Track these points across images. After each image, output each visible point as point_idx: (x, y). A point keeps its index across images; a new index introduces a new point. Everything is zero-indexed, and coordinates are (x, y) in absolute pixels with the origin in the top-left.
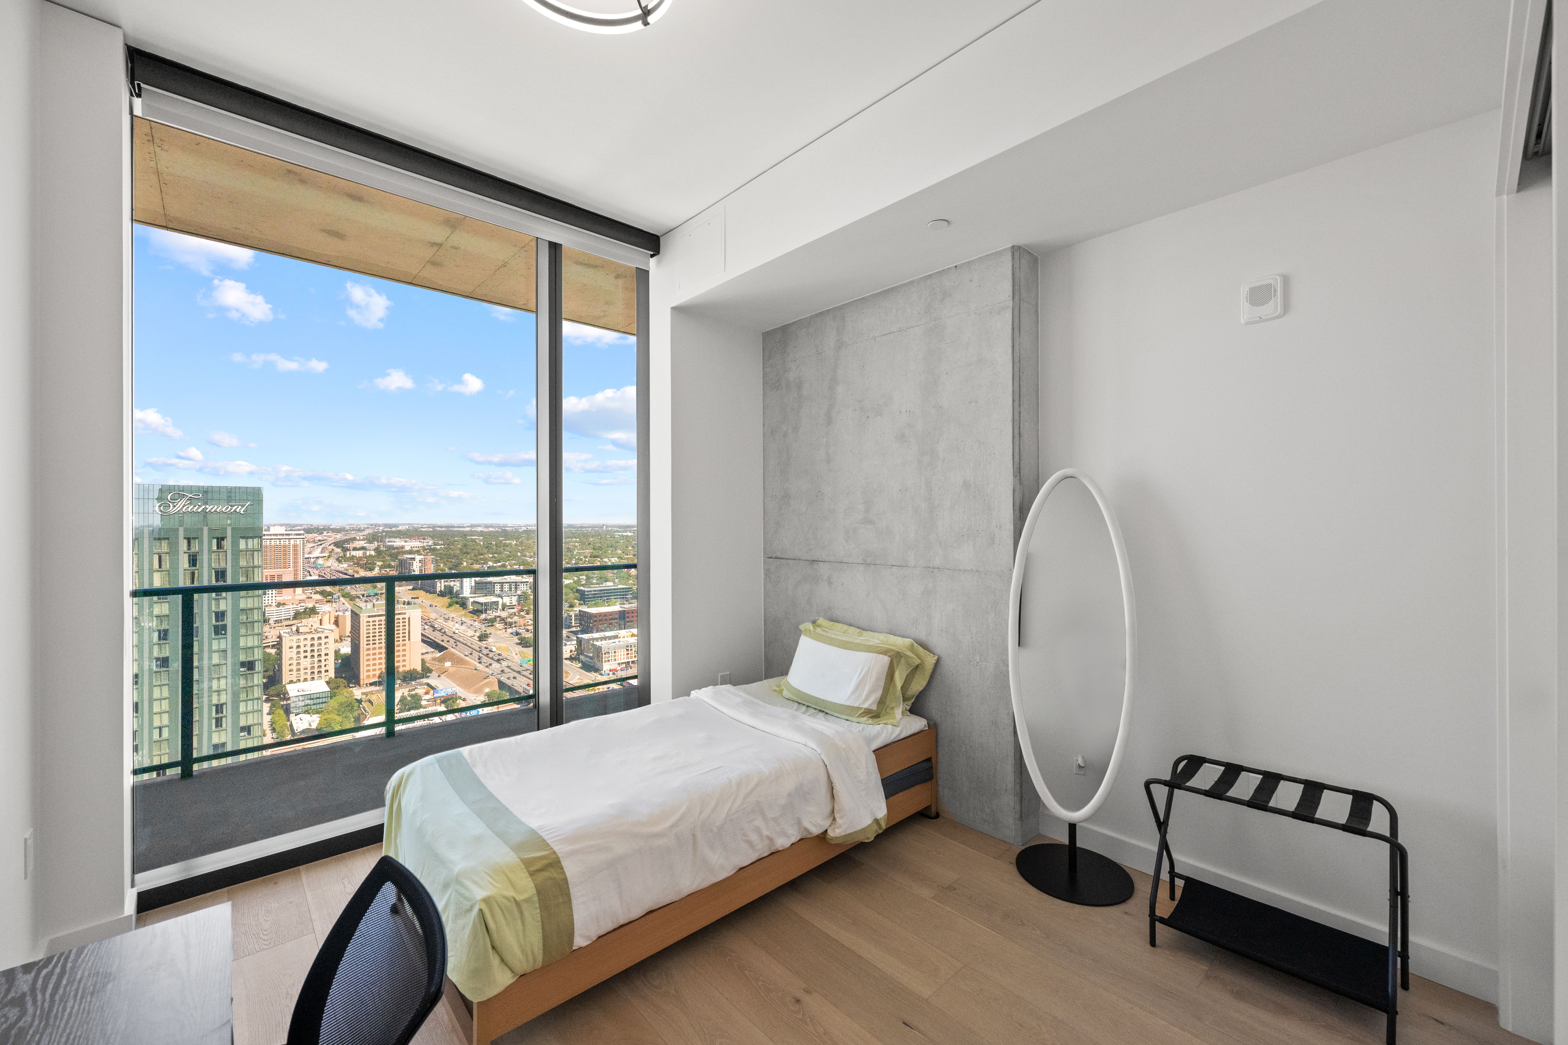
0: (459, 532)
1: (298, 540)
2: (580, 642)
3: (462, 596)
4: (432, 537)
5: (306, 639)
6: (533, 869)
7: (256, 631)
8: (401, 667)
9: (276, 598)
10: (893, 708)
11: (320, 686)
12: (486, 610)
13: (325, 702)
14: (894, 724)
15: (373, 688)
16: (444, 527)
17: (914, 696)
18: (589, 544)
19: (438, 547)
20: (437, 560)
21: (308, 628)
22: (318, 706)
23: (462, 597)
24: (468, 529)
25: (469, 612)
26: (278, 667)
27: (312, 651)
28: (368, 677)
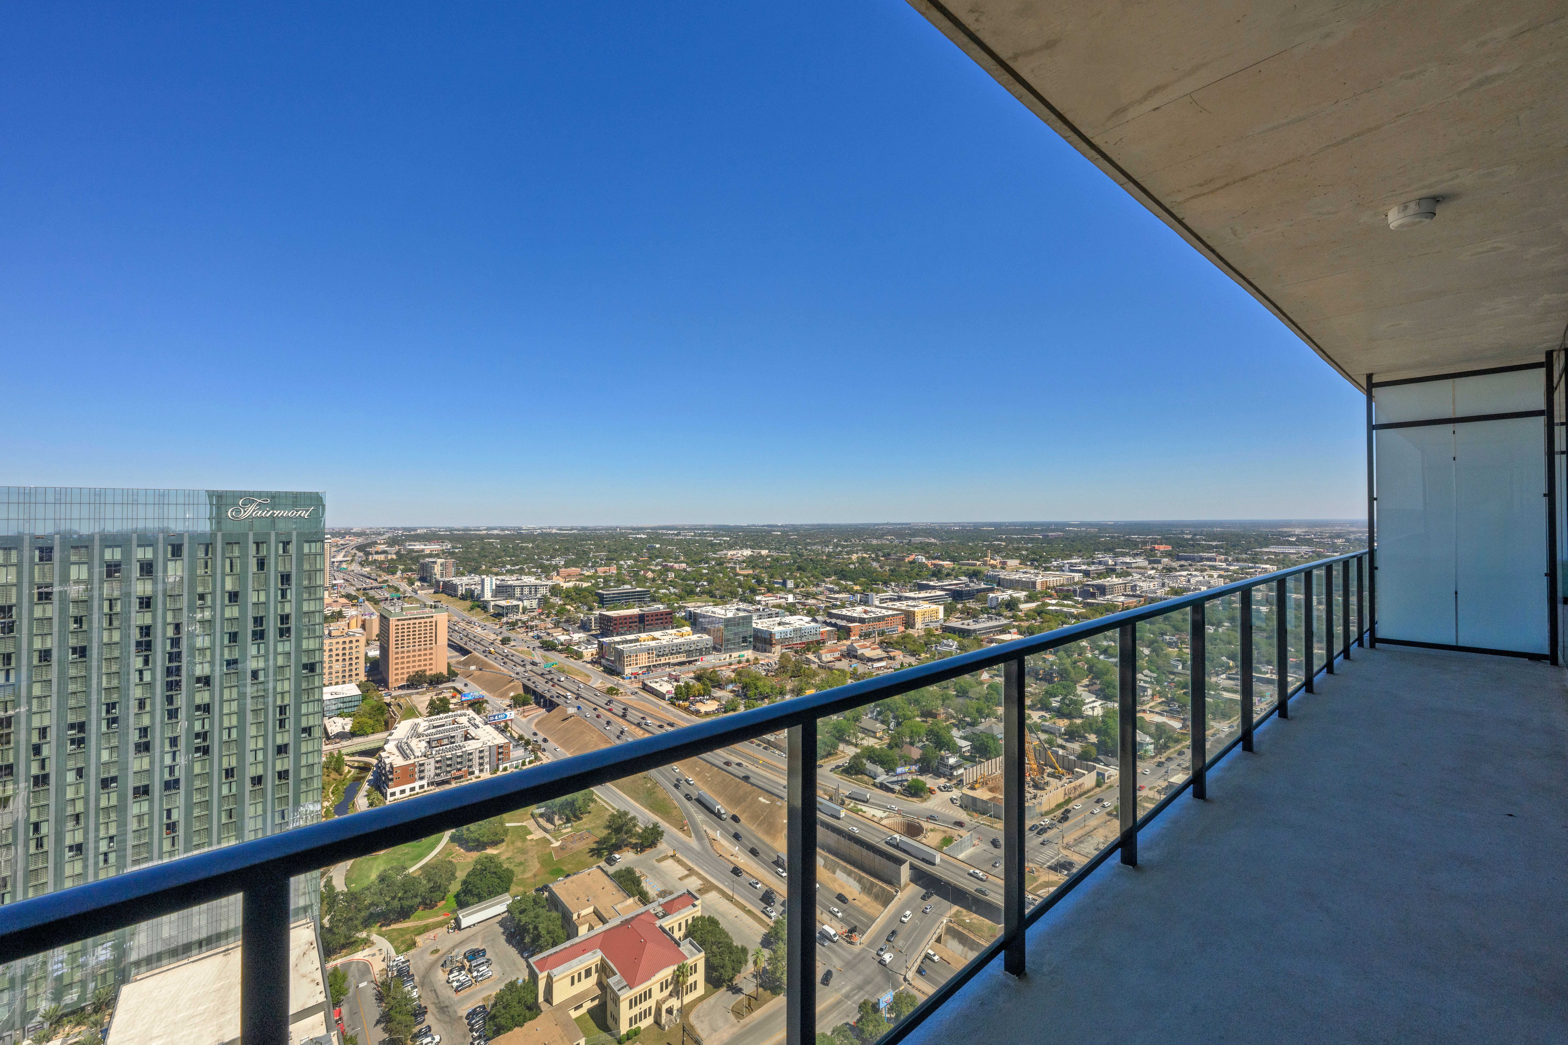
0: (476, 535)
2: (601, 645)
3: (483, 599)
4: (451, 541)
5: (338, 643)
7: (317, 634)
8: (428, 670)
11: (351, 690)
12: (507, 614)
13: (357, 706)
15: (400, 692)
16: (461, 530)
18: (604, 547)
19: (457, 551)
20: (456, 564)
21: (338, 632)
22: (350, 710)
24: (484, 532)
25: (490, 616)
27: (344, 654)
28: (397, 680)
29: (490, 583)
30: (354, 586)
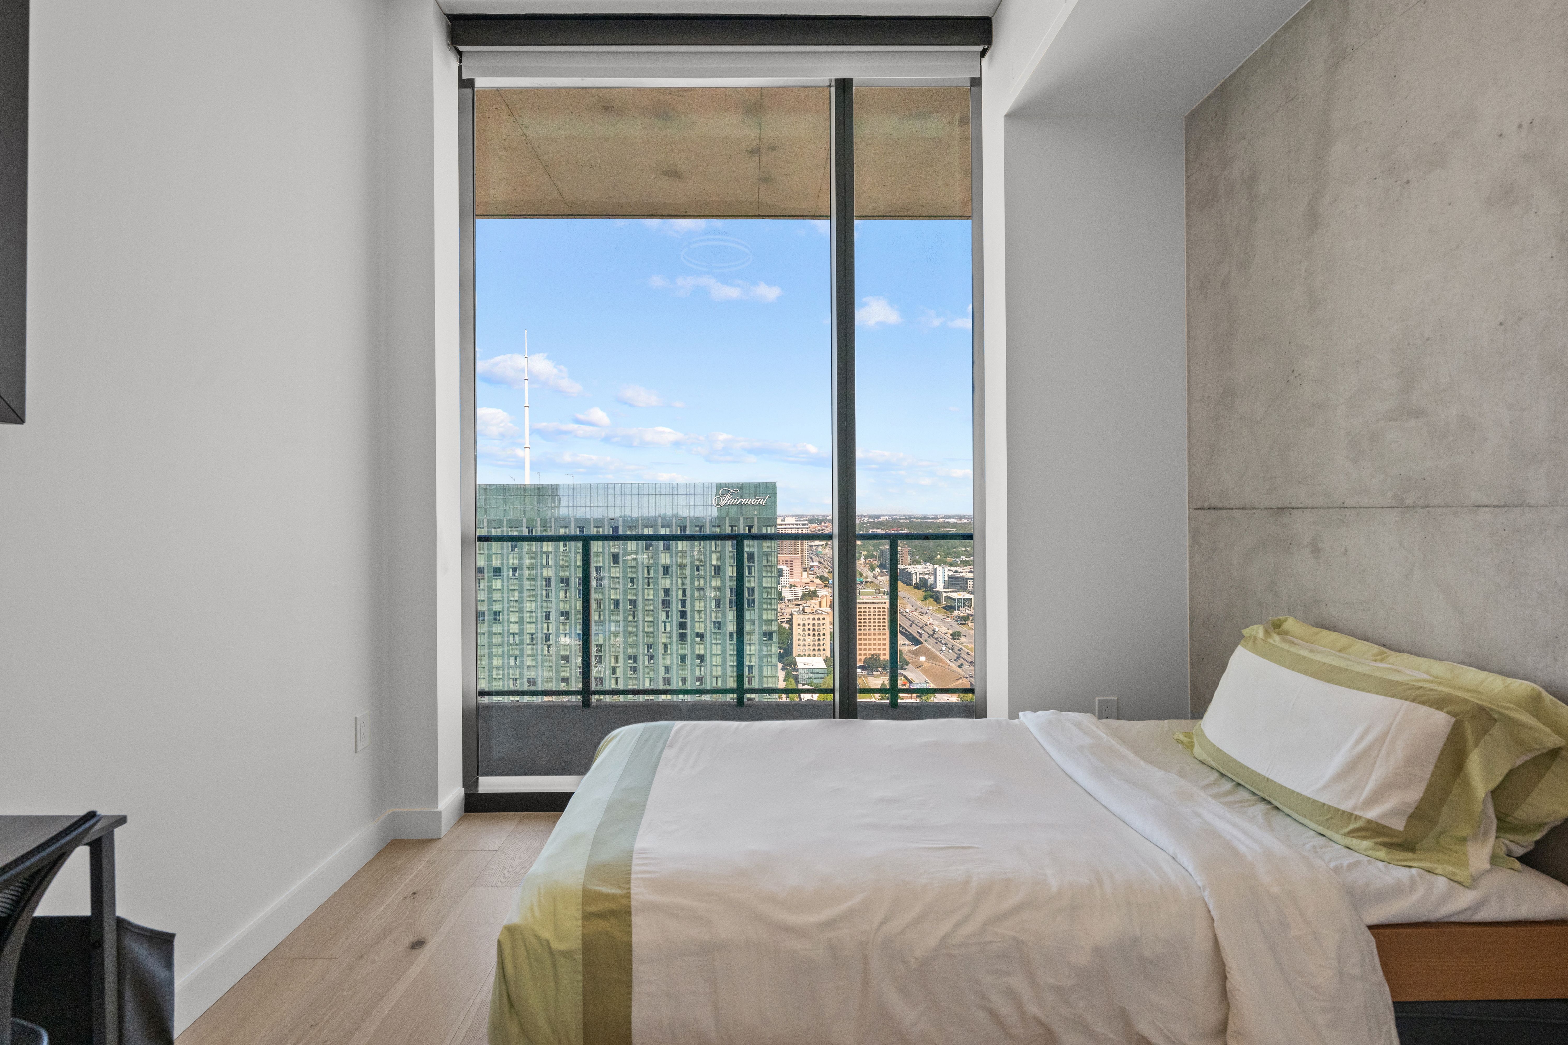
0: (933, 523)
1: (804, 529)
3: (936, 589)
4: (909, 529)
5: (809, 619)
6: (590, 909)
7: (773, 607)
8: (882, 654)
9: (789, 580)
10: (1463, 840)
11: (819, 663)
12: (959, 607)
13: (823, 678)
14: (1457, 878)
16: (920, 518)
17: (1539, 826)
20: (913, 552)
21: (811, 609)
22: (818, 681)
23: (936, 591)
24: (941, 520)
25: (943, 607)
26: (790, 640)
27: (814, 630)
29: (943, 573)
30: (826, 568)
